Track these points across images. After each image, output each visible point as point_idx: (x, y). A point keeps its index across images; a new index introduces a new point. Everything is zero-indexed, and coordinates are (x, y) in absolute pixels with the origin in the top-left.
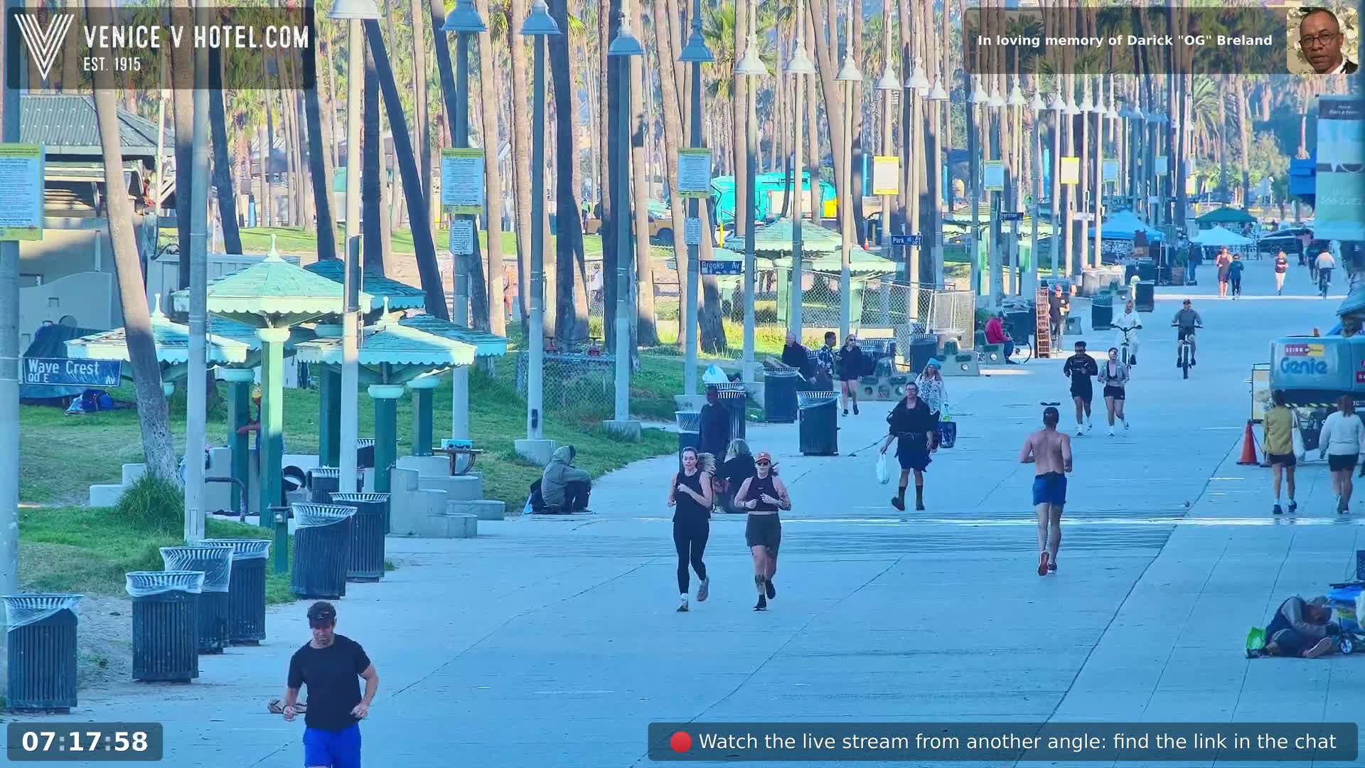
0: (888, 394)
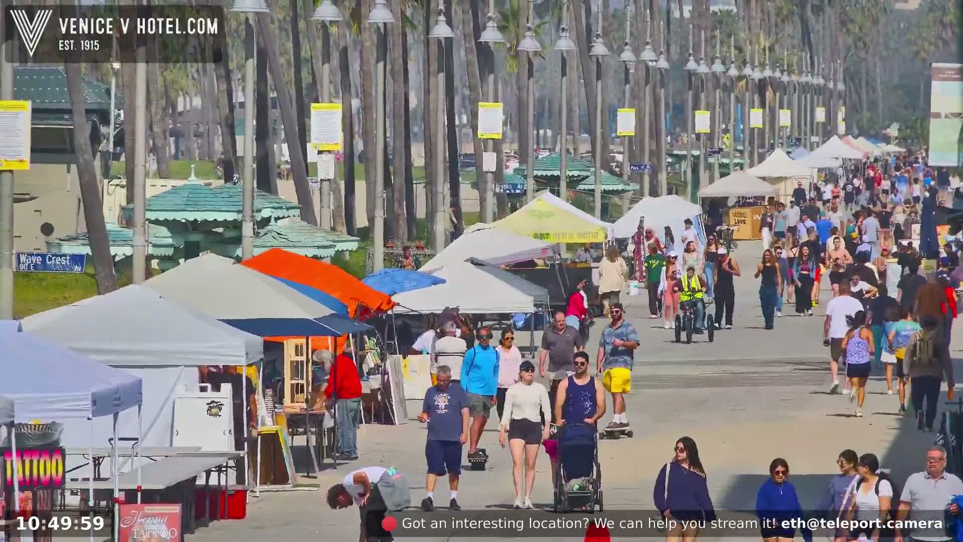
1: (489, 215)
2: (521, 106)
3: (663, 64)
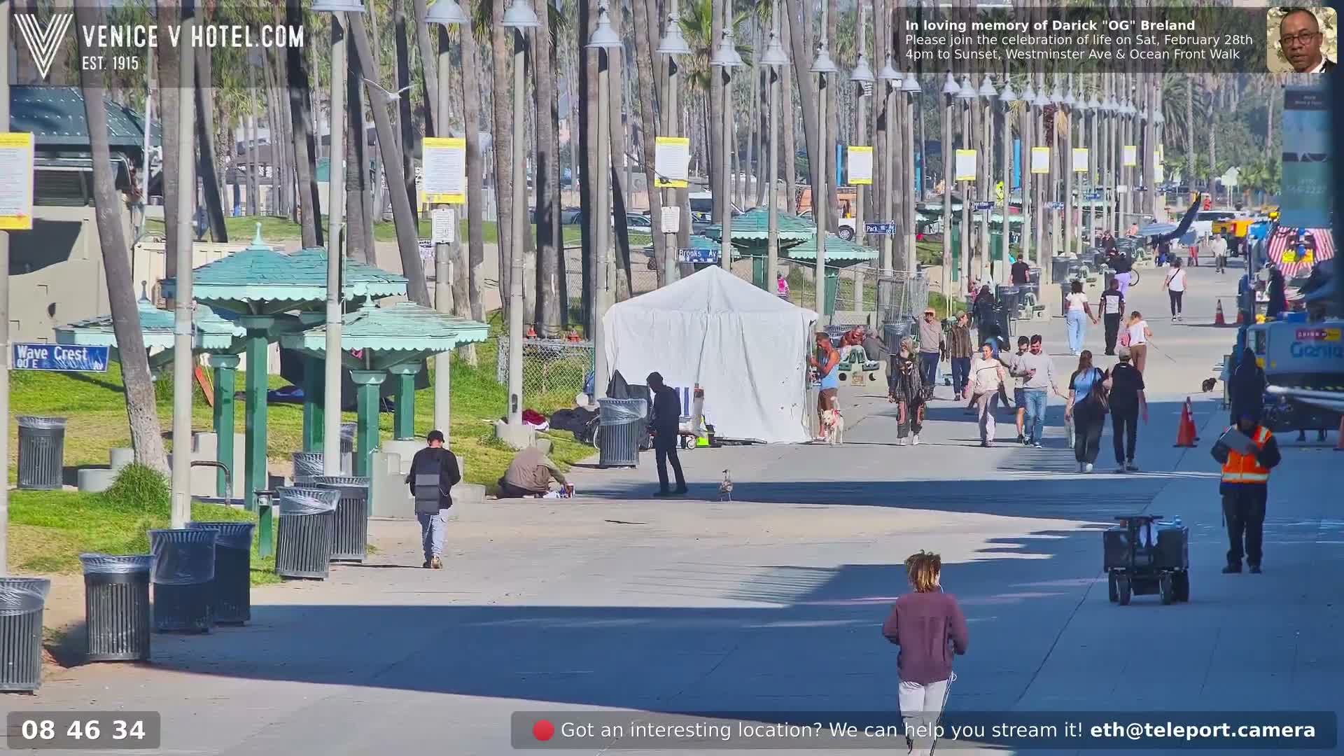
0: (862, 380)
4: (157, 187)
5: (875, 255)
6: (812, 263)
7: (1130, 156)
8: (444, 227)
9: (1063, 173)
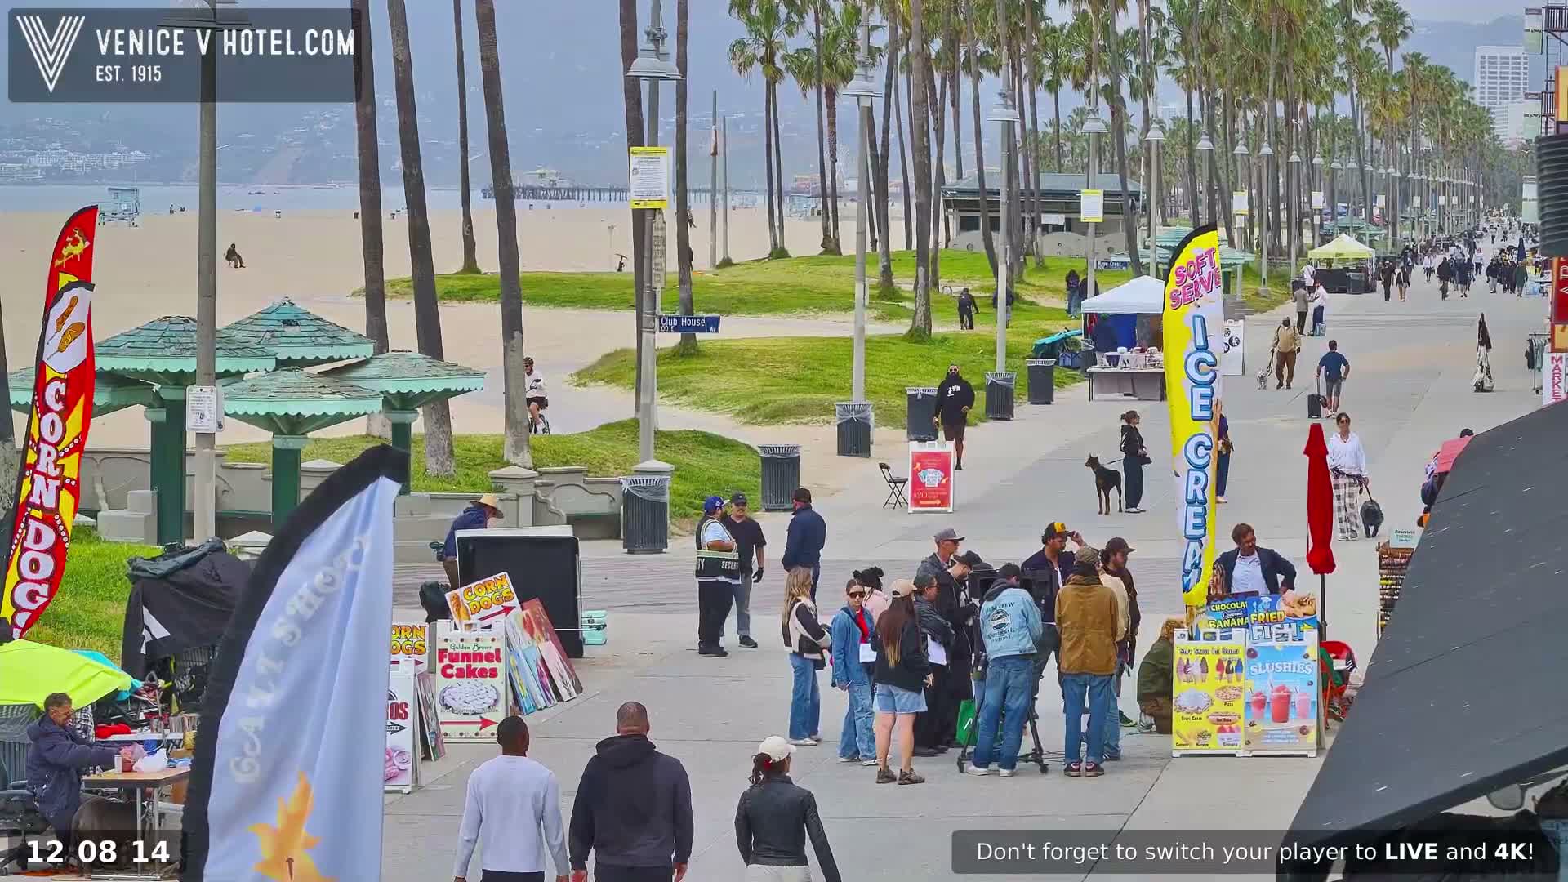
1: (1317, 245)
2: (1332, 192)
3: (1398, 175)
4: (1144, 208)
5: (1385, 231)
6: (1365, 234)
7: (1472, 199)
8: (1240, 222)
9: (1449, 205)
